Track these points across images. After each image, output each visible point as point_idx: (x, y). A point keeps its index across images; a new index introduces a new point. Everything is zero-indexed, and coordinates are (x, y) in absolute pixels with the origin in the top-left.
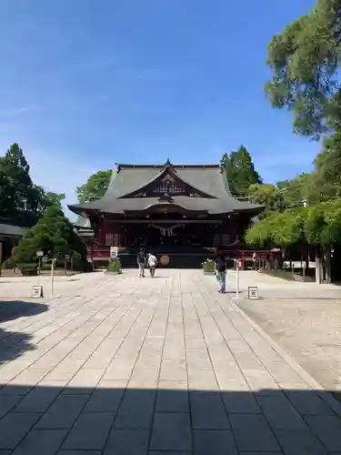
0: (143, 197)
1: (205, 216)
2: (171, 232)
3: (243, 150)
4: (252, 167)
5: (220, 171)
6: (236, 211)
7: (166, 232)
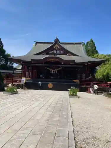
0: (44, 55)
1: (73, 63)
2: (56, 72)
3: (92, 41)
4: (95, 48)
5: (82, 45)
6: (89, 62)
7: (54, 72)
